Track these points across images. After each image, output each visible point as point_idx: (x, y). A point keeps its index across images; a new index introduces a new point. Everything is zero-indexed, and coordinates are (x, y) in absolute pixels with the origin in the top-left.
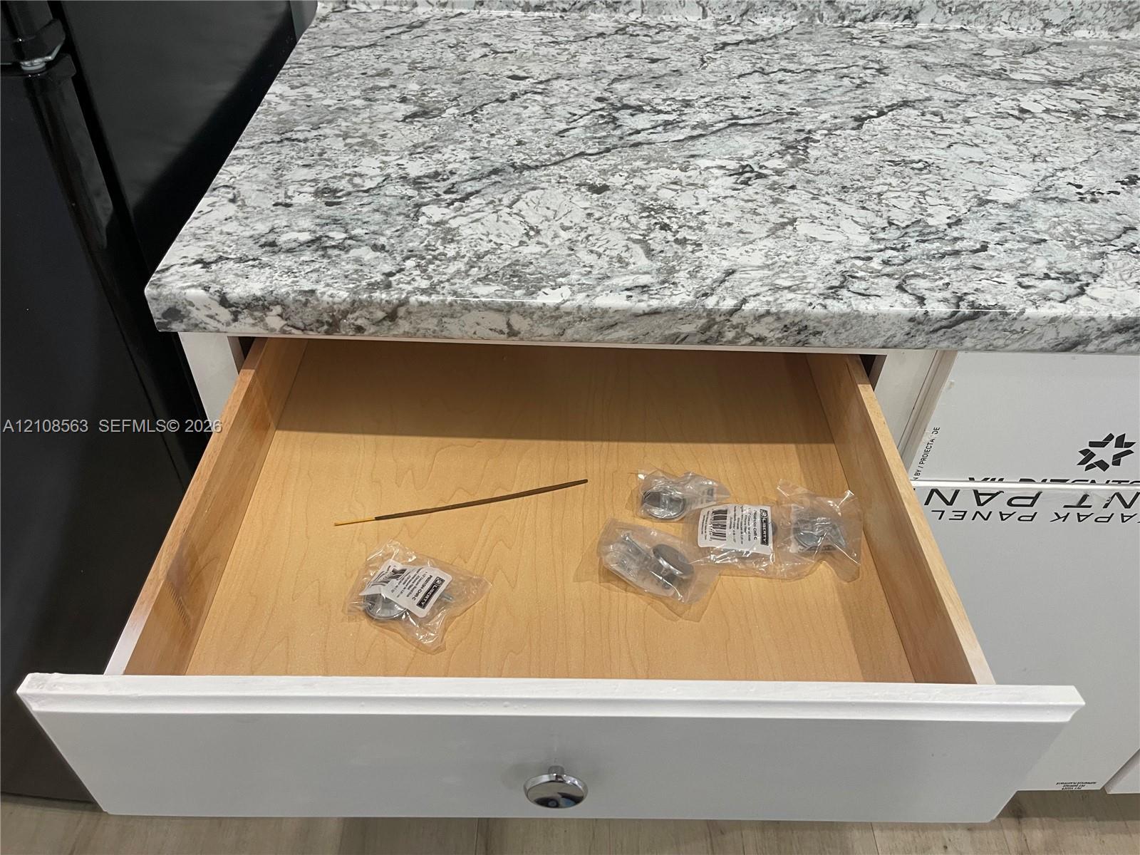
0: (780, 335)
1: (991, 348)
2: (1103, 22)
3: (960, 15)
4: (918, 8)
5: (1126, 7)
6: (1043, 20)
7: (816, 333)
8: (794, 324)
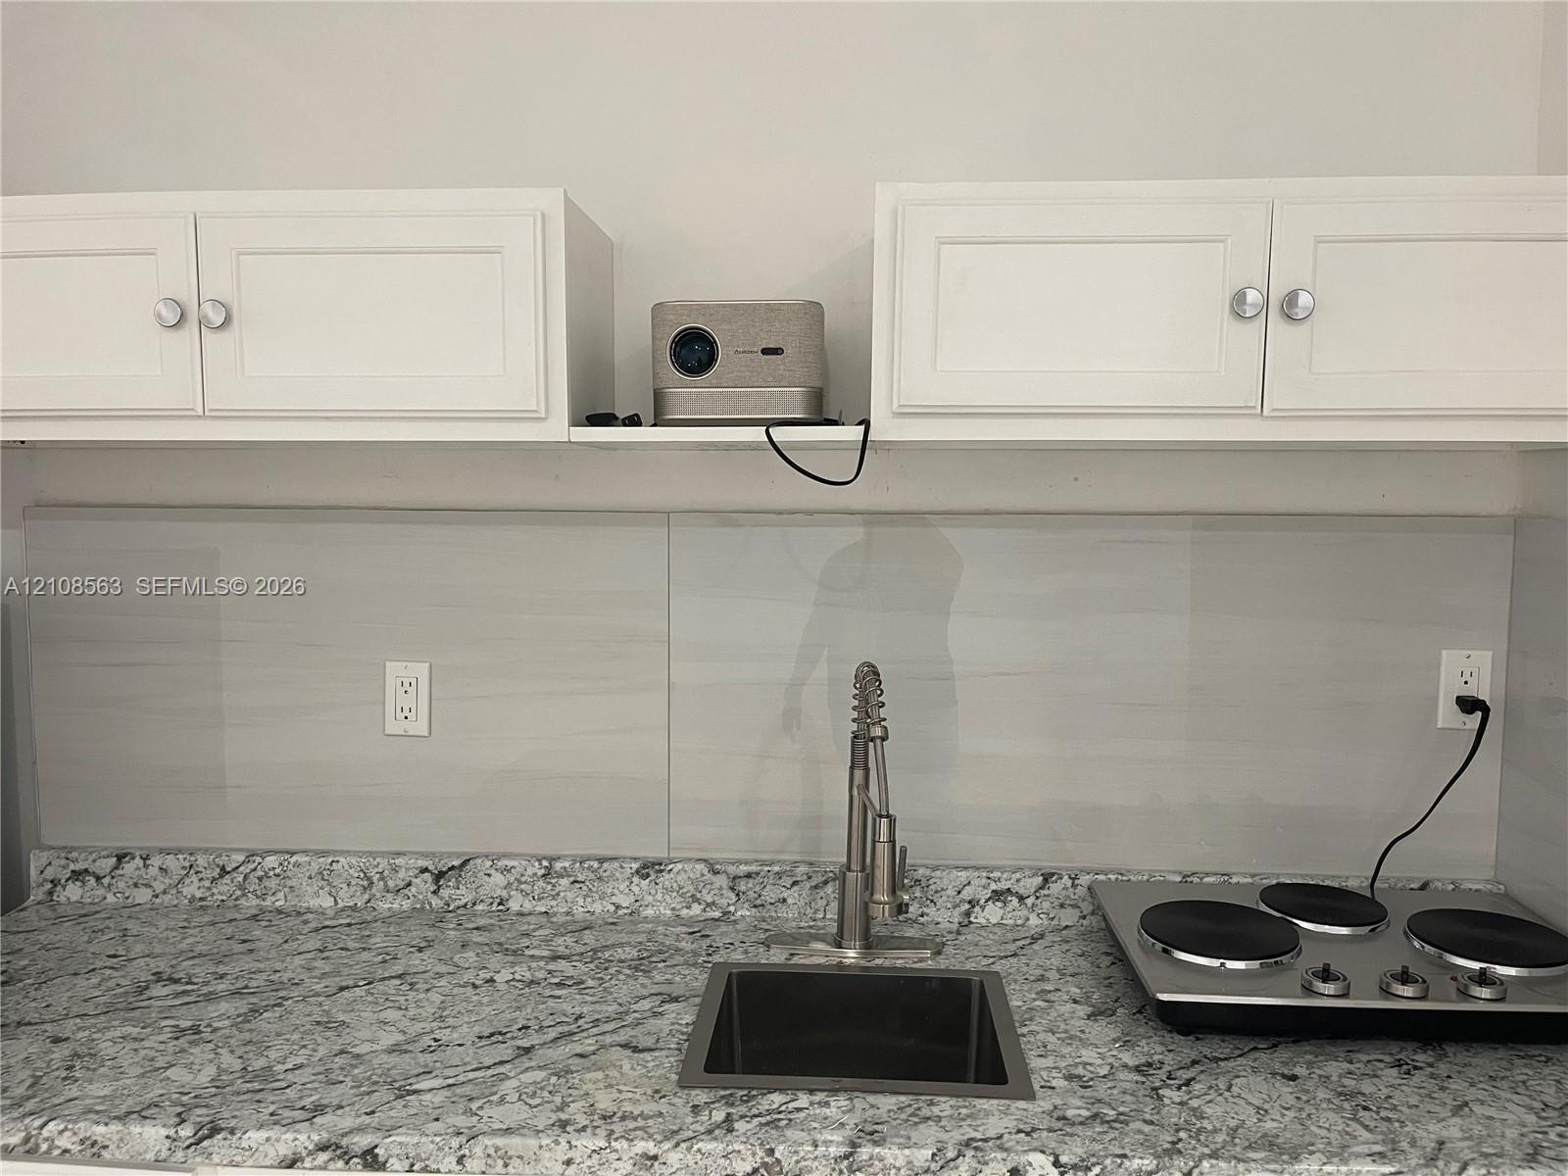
0: (79, 1148)
1: (233, 1164)
2: (664, 904)
3: (543, 901)
4: (507, 897)
5: (678, 892)
6: (613, 904)
7: (105, 1147)
8: (88, 1139)
